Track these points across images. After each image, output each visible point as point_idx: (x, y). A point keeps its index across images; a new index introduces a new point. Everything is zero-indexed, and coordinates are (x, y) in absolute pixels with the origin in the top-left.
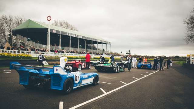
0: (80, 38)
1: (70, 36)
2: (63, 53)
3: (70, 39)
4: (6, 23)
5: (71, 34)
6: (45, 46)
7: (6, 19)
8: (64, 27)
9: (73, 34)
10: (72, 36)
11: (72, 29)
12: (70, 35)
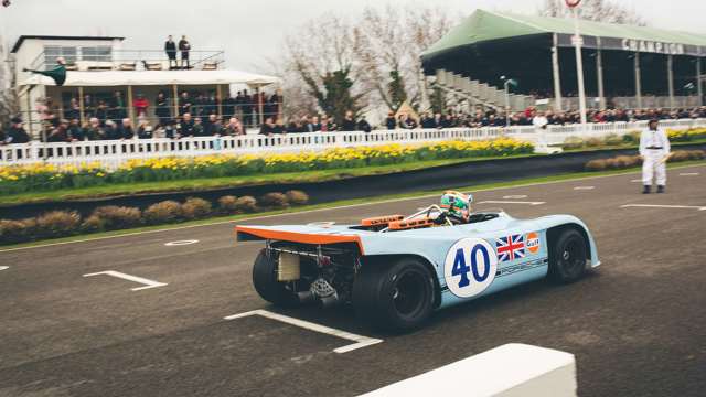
0: (674, 53)
1: (633, 52)
2: (623, 123)
3: (637, 64)
4: (378, 33)
5: (639, 42)
6: (546, 101)
7: (378, 20)
8: (589, 15)
9: (646, 42)
10: (643, 49)
11: (619, 20)
12: (633, 47)
